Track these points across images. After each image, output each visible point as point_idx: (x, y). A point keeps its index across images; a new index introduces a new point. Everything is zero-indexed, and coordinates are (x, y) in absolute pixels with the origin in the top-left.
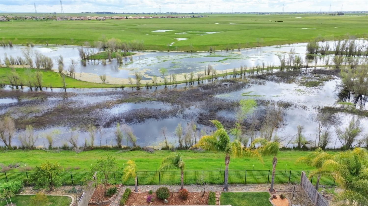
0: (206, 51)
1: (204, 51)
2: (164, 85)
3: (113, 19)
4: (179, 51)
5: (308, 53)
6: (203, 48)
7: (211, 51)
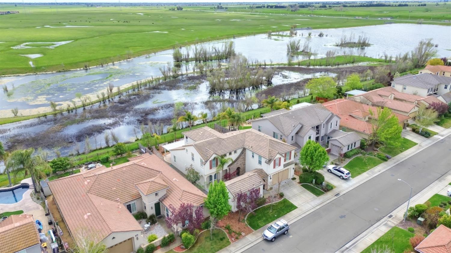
2: (82, 107)
4: (49, 71)
5: (175, 62)
6: (75, 65)
7: (86, 68)
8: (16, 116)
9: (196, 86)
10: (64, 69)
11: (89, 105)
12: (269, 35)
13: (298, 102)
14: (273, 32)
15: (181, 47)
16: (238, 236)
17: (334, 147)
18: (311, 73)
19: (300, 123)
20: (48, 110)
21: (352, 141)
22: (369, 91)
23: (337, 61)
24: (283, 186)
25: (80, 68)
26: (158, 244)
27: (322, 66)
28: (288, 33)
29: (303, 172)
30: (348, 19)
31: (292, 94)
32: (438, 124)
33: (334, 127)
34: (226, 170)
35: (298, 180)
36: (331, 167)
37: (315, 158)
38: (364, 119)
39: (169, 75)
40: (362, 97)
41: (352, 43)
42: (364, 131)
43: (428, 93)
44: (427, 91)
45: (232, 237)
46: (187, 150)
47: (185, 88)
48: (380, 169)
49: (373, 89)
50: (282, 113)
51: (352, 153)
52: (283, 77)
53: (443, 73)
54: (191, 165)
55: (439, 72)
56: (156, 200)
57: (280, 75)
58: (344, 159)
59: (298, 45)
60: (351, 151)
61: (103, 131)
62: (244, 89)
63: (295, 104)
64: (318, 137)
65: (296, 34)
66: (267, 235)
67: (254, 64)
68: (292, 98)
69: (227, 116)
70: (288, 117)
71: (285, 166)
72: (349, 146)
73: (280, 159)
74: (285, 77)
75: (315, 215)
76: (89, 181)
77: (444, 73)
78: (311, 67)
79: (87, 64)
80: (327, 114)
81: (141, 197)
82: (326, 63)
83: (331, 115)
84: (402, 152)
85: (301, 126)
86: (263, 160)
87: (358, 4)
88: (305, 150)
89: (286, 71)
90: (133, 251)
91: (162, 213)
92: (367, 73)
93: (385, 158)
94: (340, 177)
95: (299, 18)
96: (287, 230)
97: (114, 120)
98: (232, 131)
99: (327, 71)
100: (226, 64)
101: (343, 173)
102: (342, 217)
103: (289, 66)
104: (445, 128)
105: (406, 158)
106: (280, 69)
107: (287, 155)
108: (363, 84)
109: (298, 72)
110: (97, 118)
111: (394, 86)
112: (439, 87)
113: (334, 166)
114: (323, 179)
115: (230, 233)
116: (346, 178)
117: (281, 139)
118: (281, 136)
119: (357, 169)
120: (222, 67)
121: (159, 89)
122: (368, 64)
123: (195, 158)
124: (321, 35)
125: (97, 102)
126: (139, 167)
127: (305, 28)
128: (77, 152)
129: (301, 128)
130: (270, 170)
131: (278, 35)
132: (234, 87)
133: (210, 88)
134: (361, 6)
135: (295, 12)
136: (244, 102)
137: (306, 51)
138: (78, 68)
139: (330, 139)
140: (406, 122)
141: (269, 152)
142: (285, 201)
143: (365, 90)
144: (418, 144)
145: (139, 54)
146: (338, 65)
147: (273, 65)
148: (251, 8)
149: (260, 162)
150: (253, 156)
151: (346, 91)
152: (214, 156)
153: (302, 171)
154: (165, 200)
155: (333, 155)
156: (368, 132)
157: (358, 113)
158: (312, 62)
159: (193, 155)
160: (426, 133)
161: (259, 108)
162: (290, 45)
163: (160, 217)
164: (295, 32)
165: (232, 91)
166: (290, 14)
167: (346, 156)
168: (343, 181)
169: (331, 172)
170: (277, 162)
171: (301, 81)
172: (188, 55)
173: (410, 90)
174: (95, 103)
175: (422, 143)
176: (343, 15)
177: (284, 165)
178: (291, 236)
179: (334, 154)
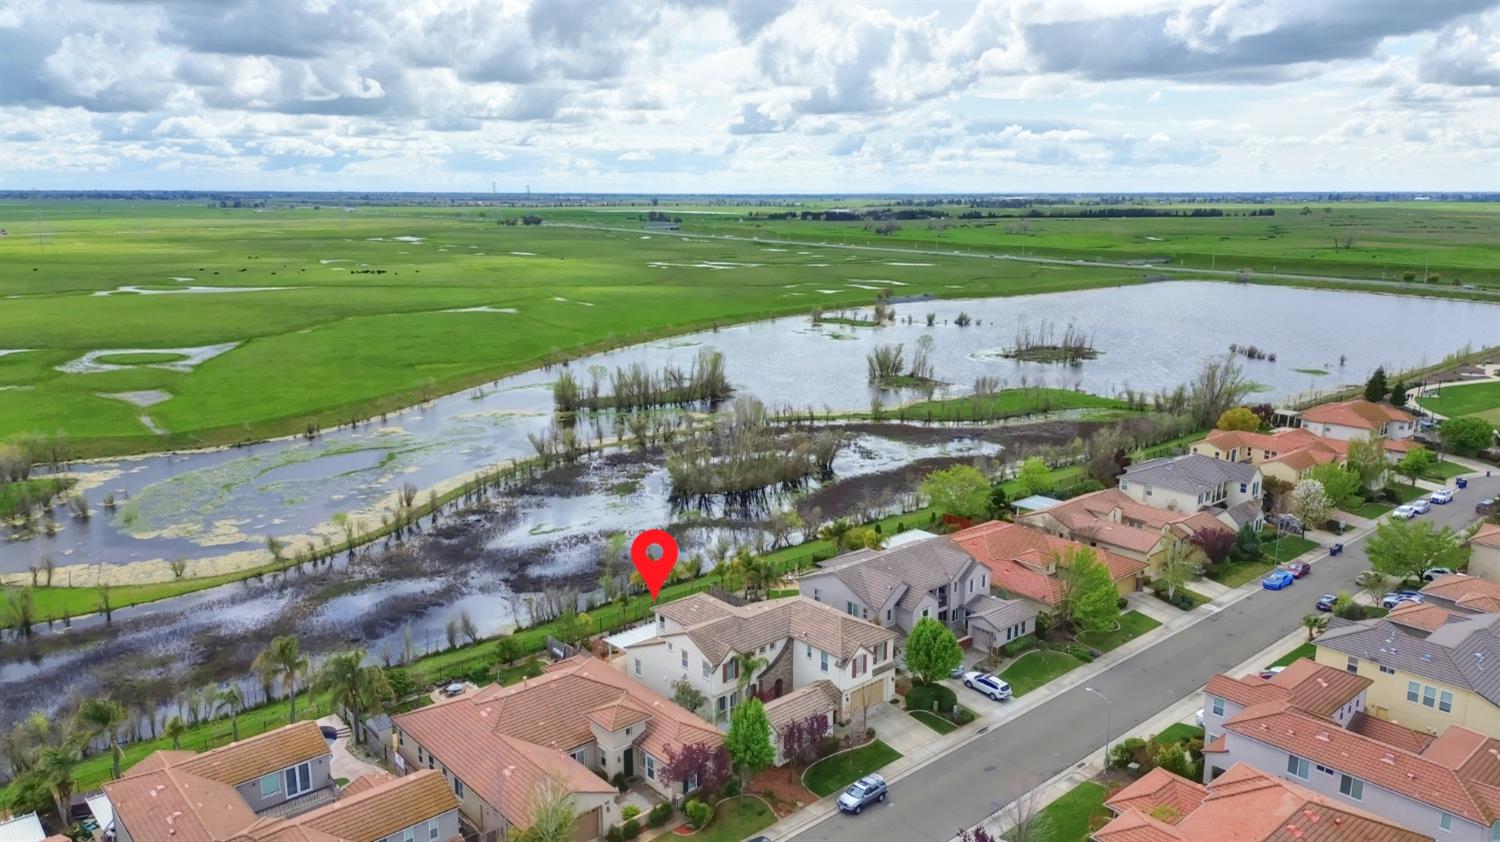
0: (298, 436)
2: (346, 549)
4: (208, 446)
5: (560, 410)
6: (280, 425)
7: (311, 434)
8: (179, 578)
9: (634, 483)
10: (249, 440)
11: (364, 543)
12: (815, 320)
13: (901, 529)
14: (828, 309)
15: (567, 361)
16: (790, 809)
17: (979, 633)
18: (934, 441)
19: (904, 583)
20: (262, 558)
21: (1017, 620)
22: (1070, 498)
23: (1002, 409)
24: (873, 716)
25: (295, 433)
26: (643, 823)
27: (963, 420)
28: (868, 312)
29: (914, 686)
30: (1041, 263)
31: (887, 503)
32: (1213, 576)
33: (978, 589)
34: (754, 686)
35: (902, 704)
36: (971, 676)
37: (933, 655)
38: (1045, 570)
39: (554, 452)
40: (1047, 515)
41: (1048, 348)
42: (1044, 597)
43: (1201, 505)
44: (1195, 499)
45: (780, 810)
46: (670, 646)
47: (607, 490)
48: (1078, 677)
49: (1078, 495)
50: (864, 560)
51: (1015, 646)
52: (862, 453)
53: (1247, 451)
54: (685, 677)
55: (1238, 449)
56: (626, 742)
57: (853, 448)
58: (1000, 659)
59: (898, 359)
60: (1015, 641)
61: (426, 612)
62: (763, 489)
63: (892, 534)
64: (945, 612)
65: (891, 317)
66: (845, 802)
67: (781, 415)
68: (887, 514)
69: (742, 569)
70: (877, 568)
71: (876, 672)
72: (1009, 630)
73: (865, 656)
74: (867, 454)
75: (939, 767)
76: (489, 709)
77: (1250, 449)
78: (935, 425)
79: (313, 421)
80: (961, 560)
81: (596, 739)
82: (974, 414)
83: (970, 562)
84: (1124, 641)
85: (906, 588)
86: (831, 662)
87: (1077, 208)
88: (915, 638)
89: (868, 438)
90: (597, 835)
91: (635, 772)
92: (1073, 445)
93: (1087, 656)
94: (989, 695)
95: (902, 262)
96: (883, 794)
97: (443, 583)
98: (753, 601)
99: (976, 435)
100: (704, 416)
101: (996, 688)
102: (988, 769)
103: (877, 423)
104: (1231, 587)
105: (1133, 655)
106: (850, 430)
107: (878, 650)
108: (1058, 479)
109: (900, 441)
110: (398, 576)
111: (1125, 488)
112: (1228, 489)
113: (977, 674)
114: (954, 701)
115: (775, 805)
116: (1002, 696)
117: (865, 616)
118: (865, 611)
119: (1027, 679)
120: (695, 425)
121: (535, 494)
122: (1084, 416)
123: (690, 660)
124: (962, 322)
125: (382, 536)
126: (581, 680)
127: (916, 296)
128: (384, 664)
129: (907, 592)
130: (844, 680)
131: (842, 321)
132: (738, 485)
133: (671, 488)
134: (1084, 215)
135: (889, 237)
136: (769, 526)
137: (920, 375)
138: (287, 434)
139: (971, 616)
140: (1139, 576)
141: (843, 642)
142: (879, 745)
143: (1061, 497)
144: (1161, 624)
145: (451, 387)
146: (1006, 418)
147: (833, 419)
148: (753, 219)
149: (824, 667)
150: (809, 655)
151: (1016, 499)
152: (732, 654)
153: (911, 685)
154: (645, 743)
155: (977, 651)
156: (1051, 600)
157: (1031, 557)
158: (936, 411)
159: (685, 654)
160: (1184, 599)
161: (807, 541)
162: (875, 359)
163: (634, 780)
164: (888, 310)
165: (730, 495)
166: (874, 242)
167: (1004, 652)
168: (996, 704)
169: (972, 687)
170: (860, 664)
171: (907, 466)
172: (596, 391)
173: (1161, 497)
174: (377, 538)
175: (1171, 621)
176: (1028, 249)
177: (874, 671)
178: (892, 805)
179: (980, 648)
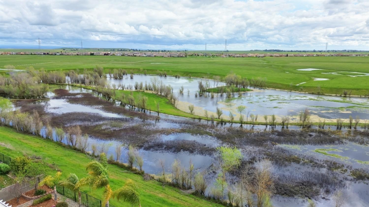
0: (337, 95)
1: (335, 95)
2: (240, 123)
3: (273, 56)
